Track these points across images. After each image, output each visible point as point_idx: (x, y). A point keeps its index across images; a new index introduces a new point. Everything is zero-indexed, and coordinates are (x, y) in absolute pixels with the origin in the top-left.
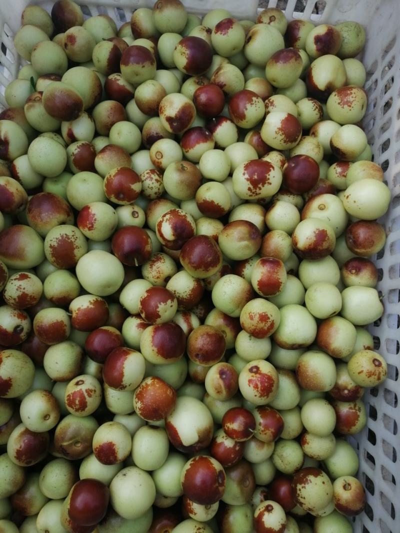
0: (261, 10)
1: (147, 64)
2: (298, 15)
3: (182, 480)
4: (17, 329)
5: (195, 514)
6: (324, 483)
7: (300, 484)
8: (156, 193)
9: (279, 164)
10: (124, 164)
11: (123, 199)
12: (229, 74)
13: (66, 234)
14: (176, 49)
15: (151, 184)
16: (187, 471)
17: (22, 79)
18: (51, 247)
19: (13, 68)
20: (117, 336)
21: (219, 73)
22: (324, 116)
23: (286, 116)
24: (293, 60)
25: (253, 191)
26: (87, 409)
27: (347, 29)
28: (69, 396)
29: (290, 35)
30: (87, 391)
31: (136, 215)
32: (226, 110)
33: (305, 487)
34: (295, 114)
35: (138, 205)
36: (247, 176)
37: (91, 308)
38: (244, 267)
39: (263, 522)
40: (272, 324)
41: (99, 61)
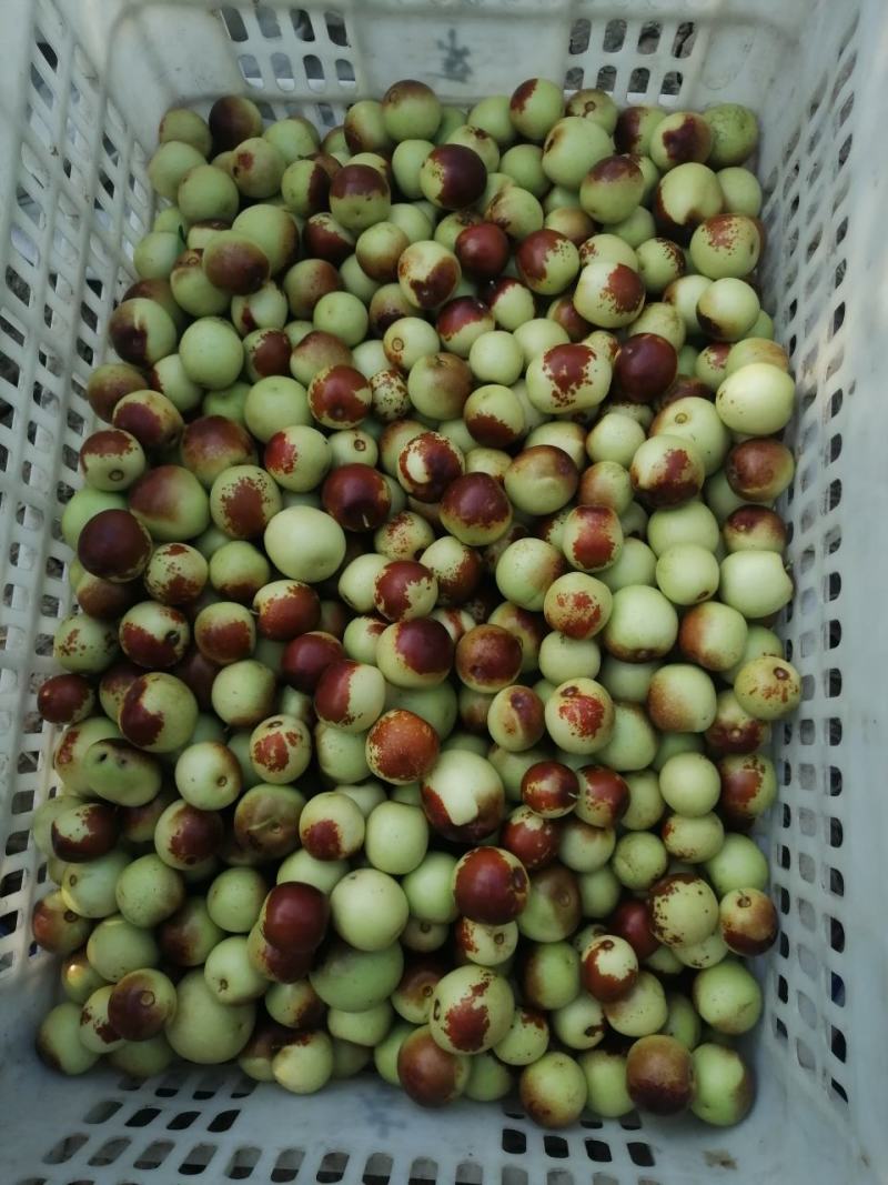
0: (570, 93)
1: (376, 194)
2: (635, 99)
3: (453, 886)
4: (171, 637)
5: (477, 950)
6: (700, 893)
7: (660, 895)
8: (396, 411)
9: (608, 351)
10: (341, 361)
11: (342, 419)
12: (515, 205)
13: (248, 478)
14: (423, 165)
15: (387, 394)
16: (461, 870)
17: (162, 231)
18: (224, 499)
19: (146, 214)
20: (335, 645)
21: (499, 203)
22: (685, 268)
23: (616, 267)
24: (625, 175)
25: (562, 396)
26: (288, 767)
27: (722, 117)
28: (259, 744)
29: (624, 132)
30: (288, 735)
31: (362, 447)
32: (512, 267)
33: (667, 900)
34: (634, 267)
35: (365, 431)
36: (549, 372)
37: (291, 598)
38: (551, 527)
39: (597, 966)
40: (597, 613)
41: (293, 195)
